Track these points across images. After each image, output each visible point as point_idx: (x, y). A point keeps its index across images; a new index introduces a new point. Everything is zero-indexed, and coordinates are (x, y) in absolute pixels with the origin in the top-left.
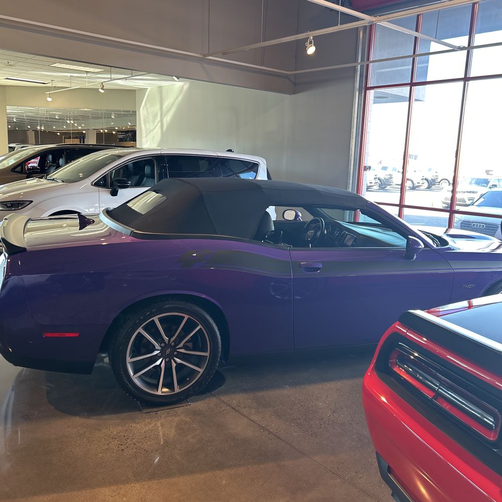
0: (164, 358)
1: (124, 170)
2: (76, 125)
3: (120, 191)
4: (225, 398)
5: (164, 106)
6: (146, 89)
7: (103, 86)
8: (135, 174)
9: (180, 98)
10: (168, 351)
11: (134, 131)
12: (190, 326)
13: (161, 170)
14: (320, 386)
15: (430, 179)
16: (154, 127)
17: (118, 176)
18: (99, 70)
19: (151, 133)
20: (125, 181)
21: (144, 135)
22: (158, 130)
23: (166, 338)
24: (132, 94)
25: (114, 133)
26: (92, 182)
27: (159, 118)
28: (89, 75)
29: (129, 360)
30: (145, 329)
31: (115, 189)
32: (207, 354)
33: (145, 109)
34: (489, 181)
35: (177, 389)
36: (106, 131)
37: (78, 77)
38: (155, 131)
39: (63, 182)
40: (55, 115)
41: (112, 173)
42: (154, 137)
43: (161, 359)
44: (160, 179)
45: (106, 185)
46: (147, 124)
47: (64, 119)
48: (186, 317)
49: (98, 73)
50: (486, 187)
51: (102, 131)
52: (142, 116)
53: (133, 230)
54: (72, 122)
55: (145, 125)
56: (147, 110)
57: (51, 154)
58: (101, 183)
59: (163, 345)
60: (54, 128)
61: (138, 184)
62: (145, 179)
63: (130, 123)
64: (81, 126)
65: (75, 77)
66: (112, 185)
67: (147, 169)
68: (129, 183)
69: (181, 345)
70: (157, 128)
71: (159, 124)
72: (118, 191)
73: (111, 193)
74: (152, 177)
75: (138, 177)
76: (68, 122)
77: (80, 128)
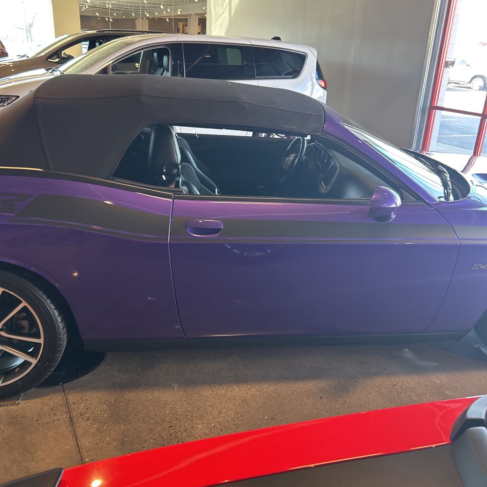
16: (223, 11)
21: (213, 21)
32: (40, 341)
38: (224, 15)
42: (222, 24)
46: (217, 8)
70: (226, 12)
71: (228, 7)
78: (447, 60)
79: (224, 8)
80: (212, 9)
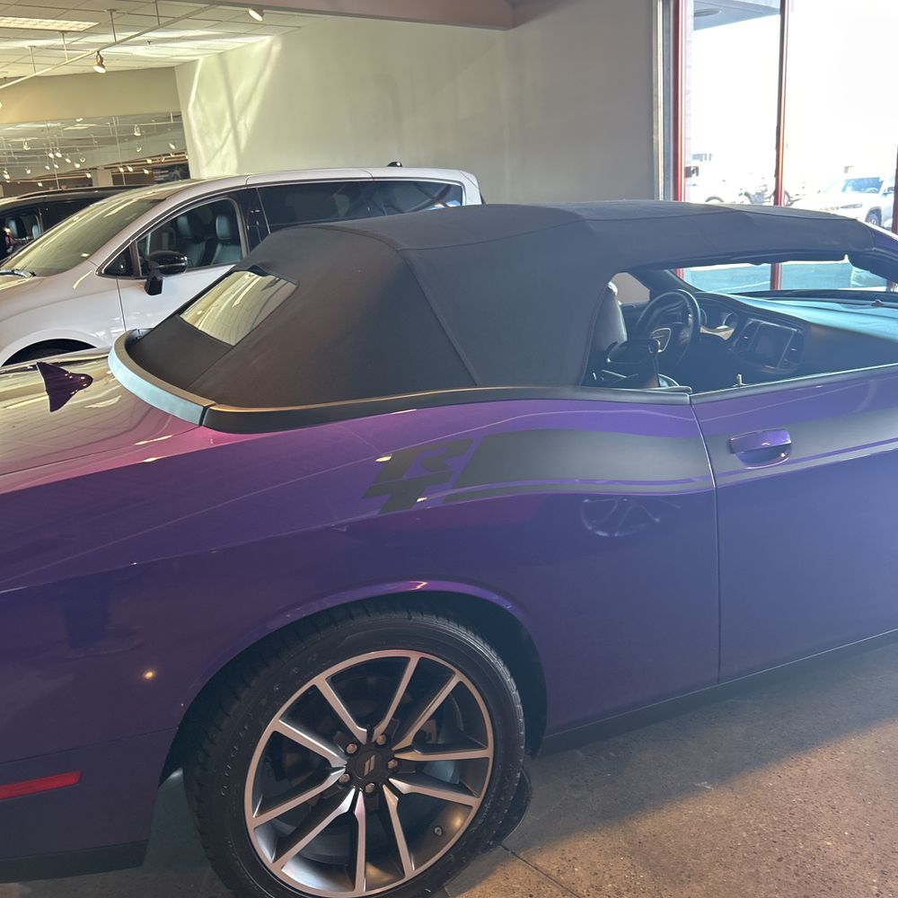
0: (361, 785)
1: (171, 236)
2: (68, 161)
3: (168, 282)
4: (548, 860)
5: (236, 98)
6: (195, 62)
7: (102, 59)
8: (196, 240)
9: (268, 73)
10: (370, 764)
11: (183, 165)
12: (428, 680)
13: (252, 223)
14: (797, 771)
15: (752, 192)
16: (221, 143)
17: (160, 247)
18: (86, 25)
19: (218, 155)
20: (173, 256)
21: (203, 163)
22: (229, 147)
23: (360, 732)
24: (167, 77)
25: (146, 172)
26: (99, 269)
27: (228, 125)
28: (68, 40)
29: (254, 818)
30: (291, 716)
31: (155, 278)
32: (487, 753)
33: (198, 107)
34: (882, 182)
35: (411, 869)
36: (130, 169)
37: (47, 48)
38: (225, 150)
39: (33, 274)
40: (21, 144)
41: (146, 239)
42: (223, 164)
43: (353, 791)
44: (253, 242)
45: (132, 269)
46: (207, 138)
47: (42, 152)
48: (414, 658)
49: (87, 32)
50: (878, 192)
51: (122, 170)
52: (193, 124)
53: (207, 402)
54: (59, 155)
55: (203, 141)
56: (203, 110)
57: (12, 219)
58: (121, 268)
59: (351, 748)
60: (29, 172)
61: (206, 262)
62: (219, 248)
63: (174, 144)
64: (79, 162)
65: (41, 48)
66: (146, 269)
67: (221, 226)
68: (184, 261)
69: (408, 740)
70: (227, 144)
71: (231, 136)
72: (161, 283)
73: (145, 288)
74: (235, 240)
75: (202, 246)
76: (51, 155)
77: (77, 166)
78: (687, 166)
79: (224, 135)
80: (198, 143)
